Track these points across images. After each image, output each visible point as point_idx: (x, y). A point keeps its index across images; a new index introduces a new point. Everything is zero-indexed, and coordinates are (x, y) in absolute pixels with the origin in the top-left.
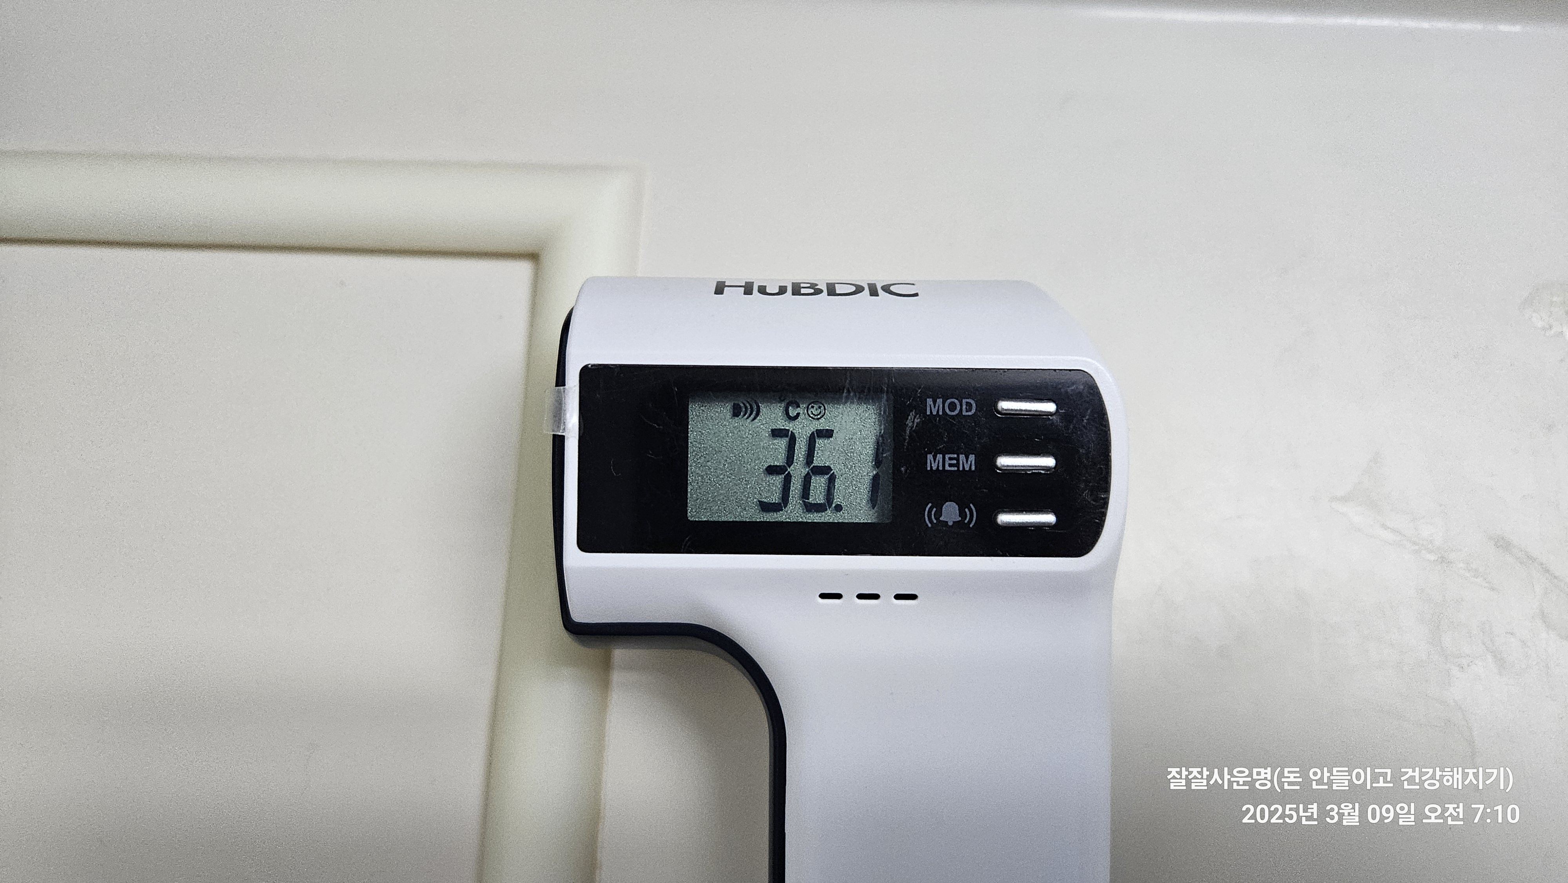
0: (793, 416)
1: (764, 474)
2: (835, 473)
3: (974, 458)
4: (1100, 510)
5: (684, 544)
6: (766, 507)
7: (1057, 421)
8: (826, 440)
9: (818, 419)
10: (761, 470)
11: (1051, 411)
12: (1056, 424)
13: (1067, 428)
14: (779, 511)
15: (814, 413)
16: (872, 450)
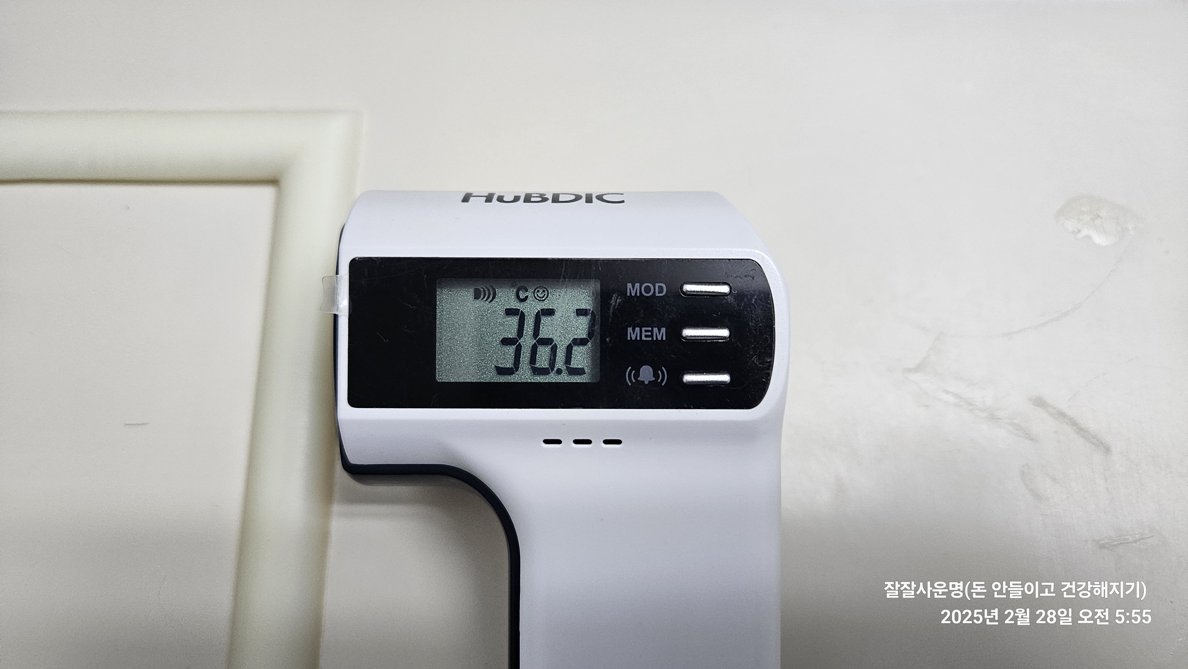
0: (522, 298)
1: (500, 345)
2: (557, 344)
3: (665, 329)
4: (766, 371)
5: (432, 400)
6: (501, 371)
8: (550, 318)
10: (498, 341)
11: (726, 292)
12: (730, 302)
13: (738, 305)
14: (512, 374)
15: (539, 296)
16: (586, 325)
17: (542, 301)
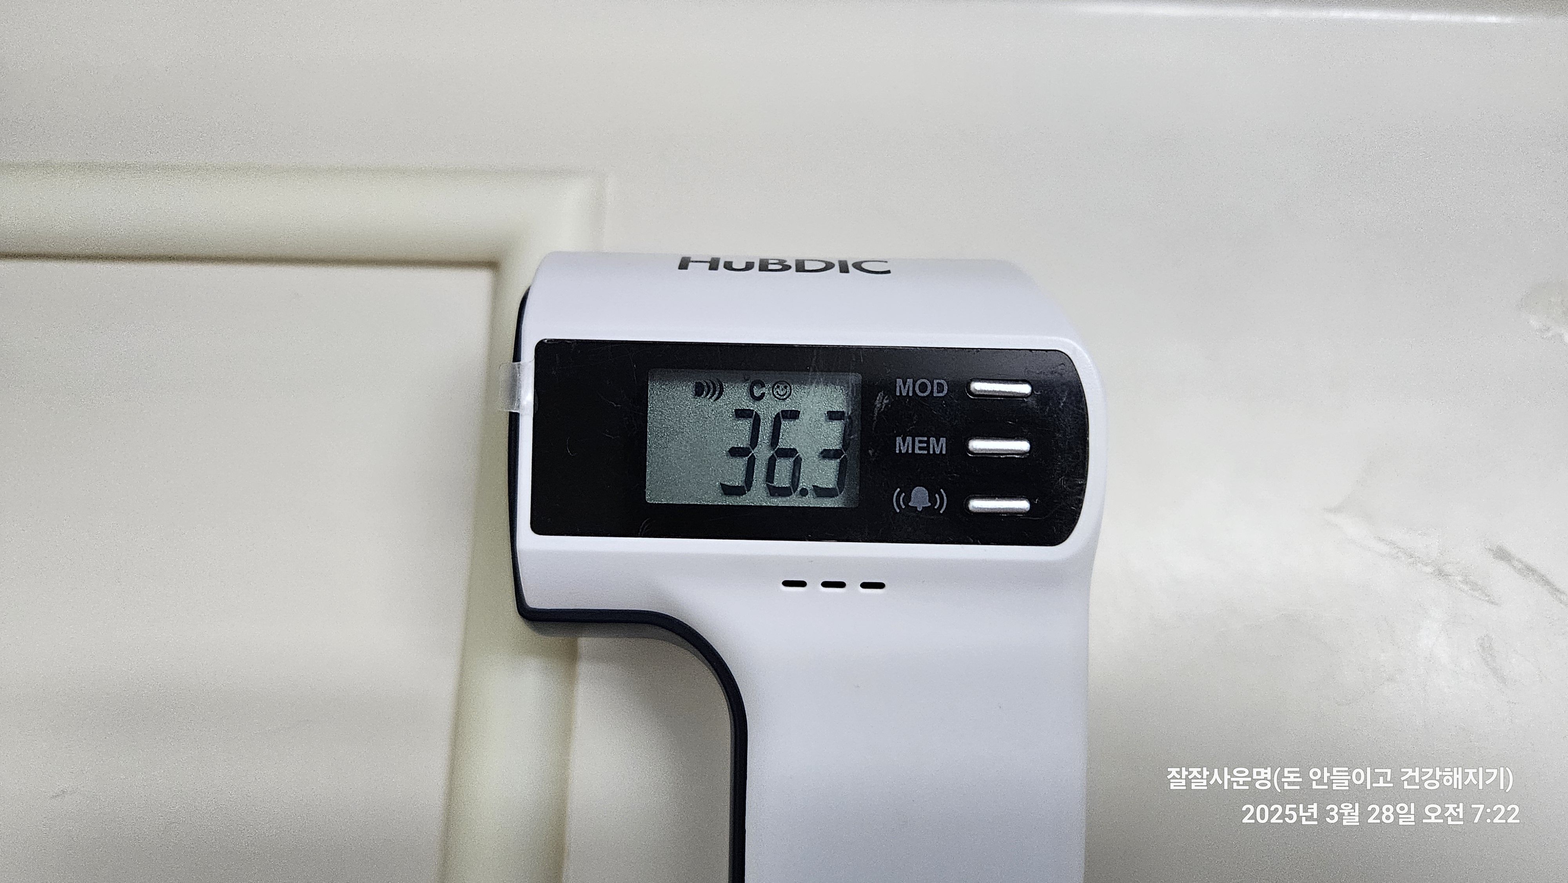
0: (756, 395)
1: (727, 456)
2: (801, 456)
3: (946, 440)
4: (1076, 497)
5: (641, 527)
6: (728, 490)
8: (793, 422)
9: (784, 400)
10: (724, 452)
11: (1026, 393)
12: (1030, 406)
13: (1042, 410)
14: (742, 495)
15: (779, 393)
16: (840, 433)
17: (782, 399)
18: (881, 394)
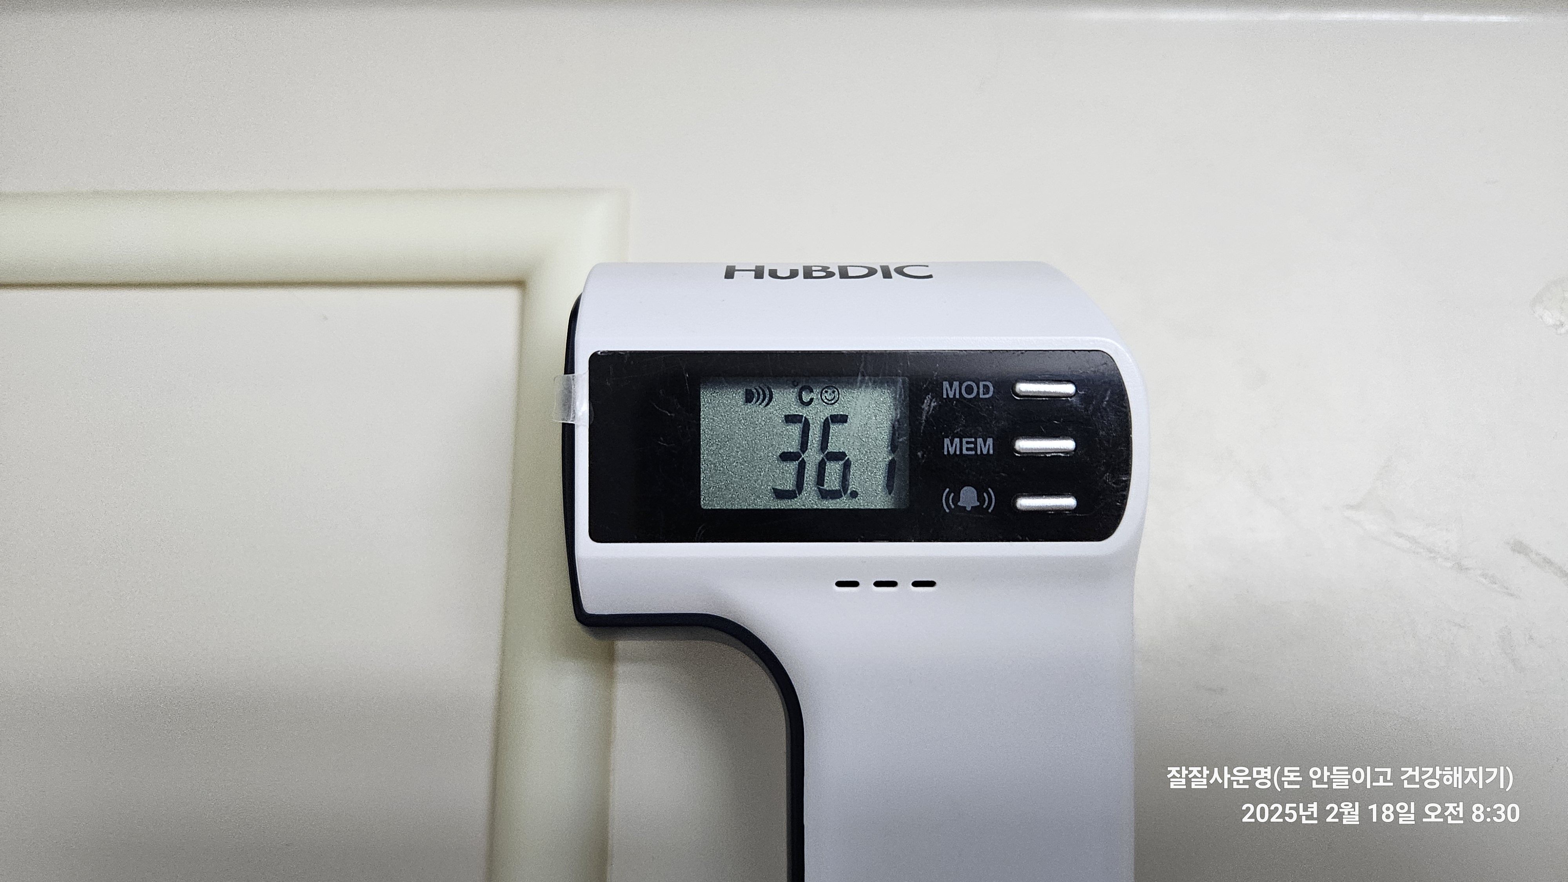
0: (805, 401)
1: (778, 461)
2: (850, 459)
3: (992, 441)
4: (1122, 493)
5: (698, 533)
6: (780, 494)
7: (1076, 405)
8: (841, 426)
10: (775, 457)
11: (1071, 393)
13: (1086, 409)
14: (793, 498)
15: (827, 398)
16: (887, 435)
17: (831, 404)
18: (929, 397)
